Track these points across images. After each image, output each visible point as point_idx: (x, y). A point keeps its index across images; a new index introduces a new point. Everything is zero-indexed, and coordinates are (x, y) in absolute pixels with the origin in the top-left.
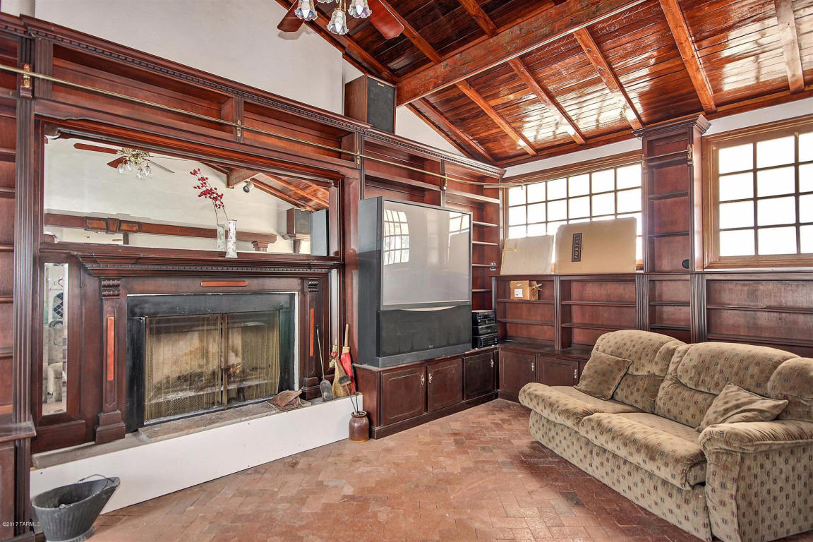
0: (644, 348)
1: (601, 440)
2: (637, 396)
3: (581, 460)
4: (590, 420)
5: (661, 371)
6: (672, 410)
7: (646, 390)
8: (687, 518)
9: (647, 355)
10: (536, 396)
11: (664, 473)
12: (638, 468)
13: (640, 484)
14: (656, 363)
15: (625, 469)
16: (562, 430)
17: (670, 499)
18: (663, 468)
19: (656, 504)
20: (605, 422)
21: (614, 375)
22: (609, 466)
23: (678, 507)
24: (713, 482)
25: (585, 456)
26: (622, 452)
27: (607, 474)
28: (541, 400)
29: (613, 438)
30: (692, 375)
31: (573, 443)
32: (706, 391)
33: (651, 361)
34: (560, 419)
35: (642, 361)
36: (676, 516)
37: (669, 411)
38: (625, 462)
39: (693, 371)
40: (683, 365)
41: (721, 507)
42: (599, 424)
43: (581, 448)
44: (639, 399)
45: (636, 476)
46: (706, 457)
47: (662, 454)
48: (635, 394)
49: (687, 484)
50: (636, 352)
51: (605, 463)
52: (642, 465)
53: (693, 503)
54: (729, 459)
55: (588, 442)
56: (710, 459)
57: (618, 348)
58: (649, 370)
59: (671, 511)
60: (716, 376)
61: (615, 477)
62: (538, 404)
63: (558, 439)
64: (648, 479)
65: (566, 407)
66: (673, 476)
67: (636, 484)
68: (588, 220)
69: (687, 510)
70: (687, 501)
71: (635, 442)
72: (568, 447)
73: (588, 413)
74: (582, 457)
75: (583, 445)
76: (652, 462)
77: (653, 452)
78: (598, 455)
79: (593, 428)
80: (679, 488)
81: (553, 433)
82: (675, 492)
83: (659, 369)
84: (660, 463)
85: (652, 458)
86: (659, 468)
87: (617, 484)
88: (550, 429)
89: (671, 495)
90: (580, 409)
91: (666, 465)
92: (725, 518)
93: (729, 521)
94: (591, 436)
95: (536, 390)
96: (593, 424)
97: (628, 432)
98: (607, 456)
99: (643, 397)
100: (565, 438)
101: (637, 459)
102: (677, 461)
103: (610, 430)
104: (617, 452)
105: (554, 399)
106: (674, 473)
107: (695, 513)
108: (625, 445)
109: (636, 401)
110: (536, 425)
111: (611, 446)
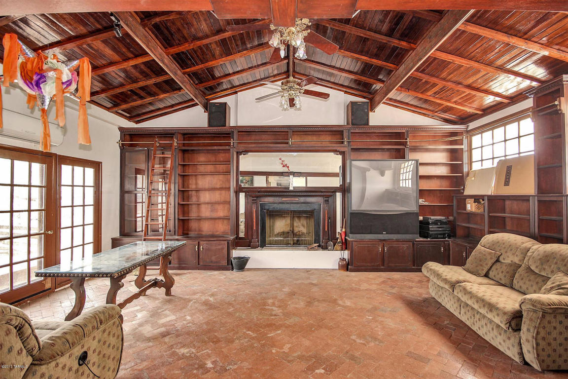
0: (510, 246)
1: (464, 298)
2: (501, 276)
3: (455, 310)
4: (460, 286)
5: (520, 261)
6: (522, 286)
7: (508, 272)
8: (509, 348)
9: (511, 250)
10: (431, 269)
11: (497, 320)
12: (484, 317)
13: (485, 326)
14: (517, 255)
15: (477, 316)
16: (446, 291)
17: (500, 336)
18: (496, 317)
19: (493, 338)
20: (468, 288)
21: (487, 261)
22: (469, 314)
23: (504, 341)
24: (524, 328)
25: (457, 308)
26: (476, 306)
27: (468, 319)
28: (433, 272)
29: (471, 298)
30: (538, 264)
31: (451, 300)
32: (546, 275)
33: (514, 254)
34: (442, 284)
35: (508, 254)
36: (503, 347)
37: (521, 287)
38: (478, 312)
39: (539, 262)
40: (533, 258)
41: (527, 343)
42: (465, 289)
43: (455, 303)
44: (503, 278)
45: (483, 322)
46: (523, 313)
47: (497, 309)
48: (500, 274)
49: (510, 328)
50: (505, 248)
51: (467, 312)
52: (486, 315)
53: (512, 339)
54: (535, 315)
55: (459, 299)
56: (525, 314)
57: (493, 245)
58: (512, 260)
59: (500, 343)
60: (553, 266)
61: (472, 321)
62: (431, 274)
63: (443, 296)
64: (489, 324)
65: (446, 277)
66: (501, 322)
67: (482, 326)
68: (517, 156)
69: (509, 343)
70: (509, 338)
71: (483, 300)
72: (448, 302)
73: (458, 282)
74: (455, 308)
75: (456, 301)
76: (491, 313)
77: (491, 307)
78: (463, 307)
79: (461, 291)
80: (505, 330)
81: (440, 293)
82: (503, 332)
83: (518, 259)
84: (495, 313)
85: (491, 311)
86: (494, 317)
87: (473, 325)
88: (439, 291)
89: (500, 334)
90: (454, 279)
91: (498, 315)
92: (529, 349)
93: (531, 351)
94: (460, 295)
95: (431, 266)
96: (461, 288)
97: (480, 295)
98: (468, 308)
99: (505, 276)
100: (447, 296)
101: (483, 311)
102: (505, 313)
103: (470, 293)
104: (473, 306)
105: (440, 272)
106: (502, 320)
107: (513, 346)
108: (477, 302)
109: (501, 279)
110: (432, 287)
111: (469, 302)
